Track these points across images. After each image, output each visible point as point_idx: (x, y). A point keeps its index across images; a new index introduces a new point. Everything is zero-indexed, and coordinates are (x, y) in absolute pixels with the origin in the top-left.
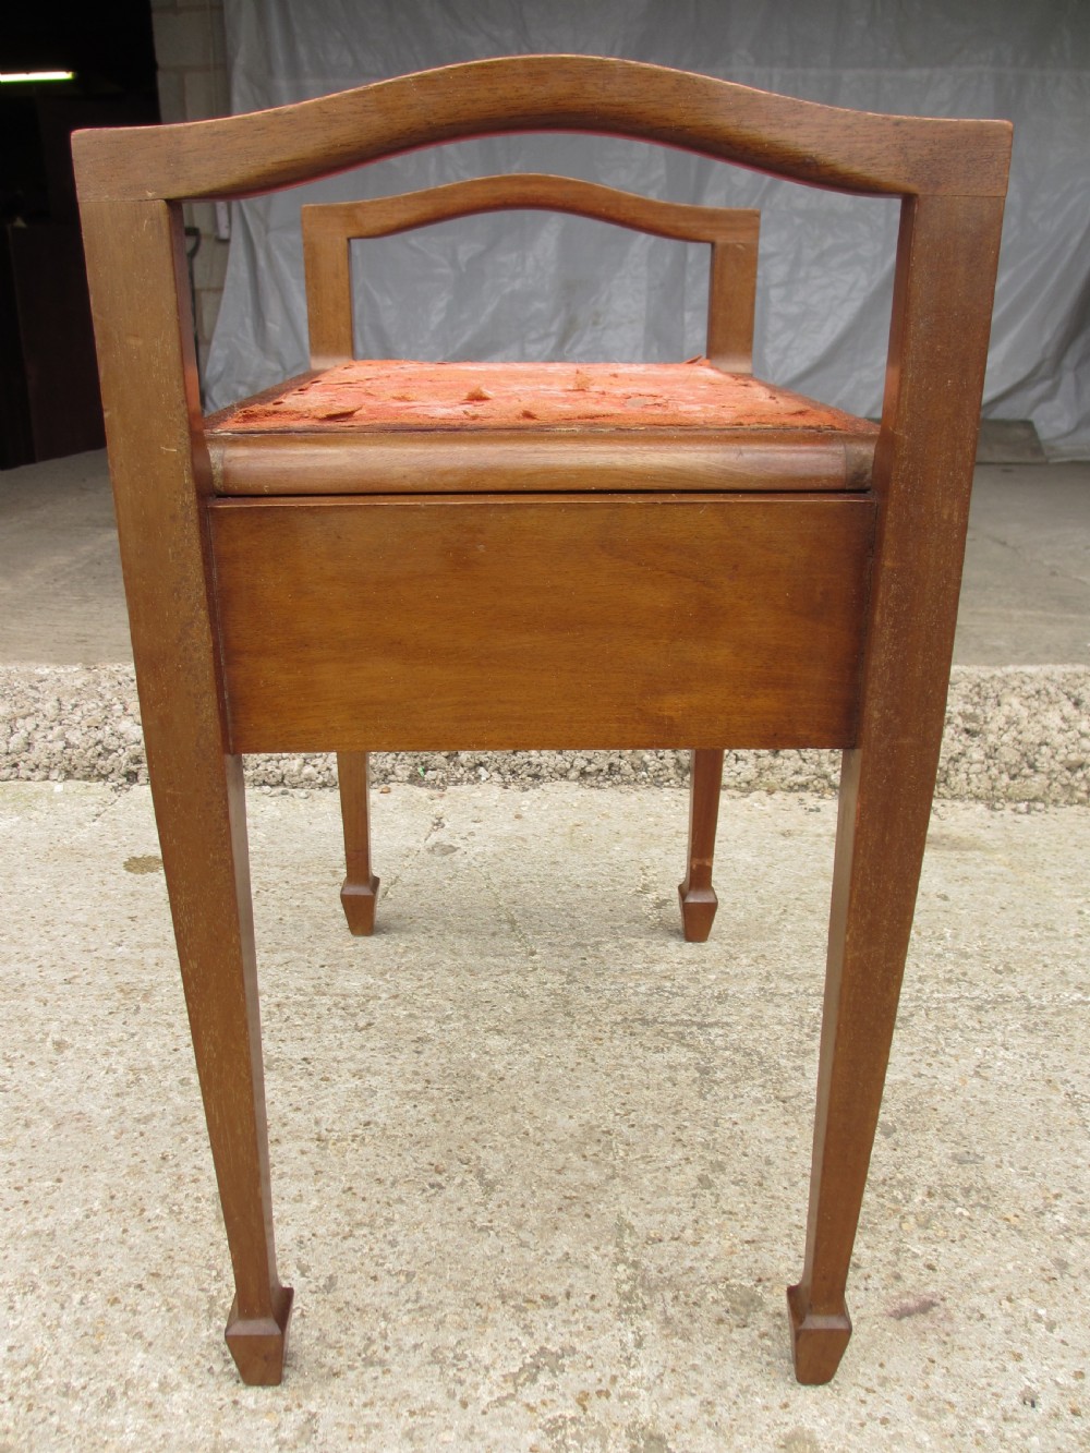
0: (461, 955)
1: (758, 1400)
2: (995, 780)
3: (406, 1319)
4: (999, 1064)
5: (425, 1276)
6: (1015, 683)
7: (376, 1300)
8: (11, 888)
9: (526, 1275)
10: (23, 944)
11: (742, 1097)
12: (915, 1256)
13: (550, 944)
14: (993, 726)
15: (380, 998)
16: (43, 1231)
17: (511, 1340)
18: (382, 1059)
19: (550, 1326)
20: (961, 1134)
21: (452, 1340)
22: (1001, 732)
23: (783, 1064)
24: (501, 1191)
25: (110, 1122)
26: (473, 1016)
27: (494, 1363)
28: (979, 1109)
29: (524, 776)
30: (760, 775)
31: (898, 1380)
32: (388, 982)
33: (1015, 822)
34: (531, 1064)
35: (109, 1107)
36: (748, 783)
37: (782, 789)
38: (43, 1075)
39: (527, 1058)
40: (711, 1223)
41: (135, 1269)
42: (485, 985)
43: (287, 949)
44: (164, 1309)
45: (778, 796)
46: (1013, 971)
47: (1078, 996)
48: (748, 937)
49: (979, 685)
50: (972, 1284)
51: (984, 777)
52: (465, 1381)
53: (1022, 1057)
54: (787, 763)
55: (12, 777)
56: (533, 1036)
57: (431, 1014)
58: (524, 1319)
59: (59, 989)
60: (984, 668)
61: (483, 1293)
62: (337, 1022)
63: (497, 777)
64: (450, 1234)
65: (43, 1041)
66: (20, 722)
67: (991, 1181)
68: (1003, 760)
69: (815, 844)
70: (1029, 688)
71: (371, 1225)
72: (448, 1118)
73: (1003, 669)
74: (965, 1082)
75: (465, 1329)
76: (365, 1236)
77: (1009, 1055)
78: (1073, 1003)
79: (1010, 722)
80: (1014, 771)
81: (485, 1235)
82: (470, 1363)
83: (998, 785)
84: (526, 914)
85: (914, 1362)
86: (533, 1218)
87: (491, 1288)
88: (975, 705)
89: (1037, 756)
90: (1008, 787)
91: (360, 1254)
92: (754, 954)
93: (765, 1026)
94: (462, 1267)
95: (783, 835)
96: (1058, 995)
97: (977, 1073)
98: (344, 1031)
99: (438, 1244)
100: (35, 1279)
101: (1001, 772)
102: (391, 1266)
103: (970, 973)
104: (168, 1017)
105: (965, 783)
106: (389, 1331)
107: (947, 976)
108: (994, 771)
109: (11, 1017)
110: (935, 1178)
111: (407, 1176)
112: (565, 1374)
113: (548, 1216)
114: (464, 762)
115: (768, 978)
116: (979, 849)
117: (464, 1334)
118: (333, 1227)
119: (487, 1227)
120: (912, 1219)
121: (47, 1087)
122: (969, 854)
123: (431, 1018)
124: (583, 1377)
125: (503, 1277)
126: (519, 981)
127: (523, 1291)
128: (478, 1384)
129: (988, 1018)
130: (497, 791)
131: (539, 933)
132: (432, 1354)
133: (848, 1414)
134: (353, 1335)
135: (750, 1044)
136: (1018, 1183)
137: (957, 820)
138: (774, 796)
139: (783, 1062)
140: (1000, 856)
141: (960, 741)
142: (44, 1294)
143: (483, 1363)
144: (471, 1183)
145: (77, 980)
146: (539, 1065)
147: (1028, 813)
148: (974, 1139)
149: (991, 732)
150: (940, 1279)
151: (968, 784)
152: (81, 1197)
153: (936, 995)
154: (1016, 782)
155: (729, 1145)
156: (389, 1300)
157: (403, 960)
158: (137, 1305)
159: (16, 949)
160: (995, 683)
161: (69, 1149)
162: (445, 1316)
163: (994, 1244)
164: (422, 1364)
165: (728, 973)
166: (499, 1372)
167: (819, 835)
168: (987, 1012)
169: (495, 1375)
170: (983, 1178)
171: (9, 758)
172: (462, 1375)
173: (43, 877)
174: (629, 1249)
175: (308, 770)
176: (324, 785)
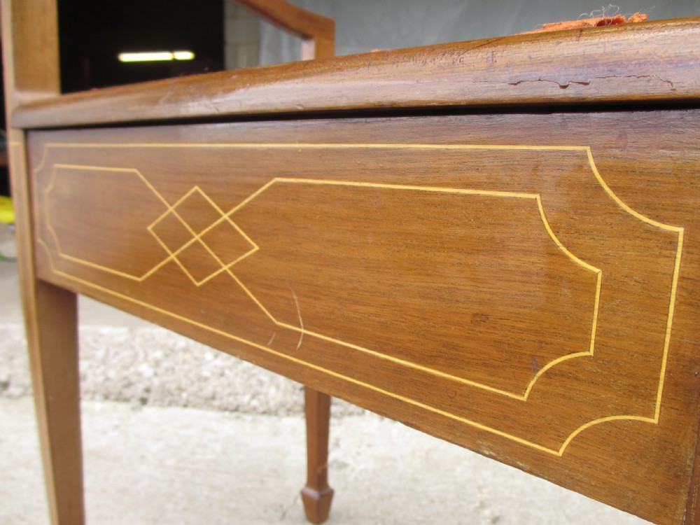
175: (255, 403)
176: (264, 413)
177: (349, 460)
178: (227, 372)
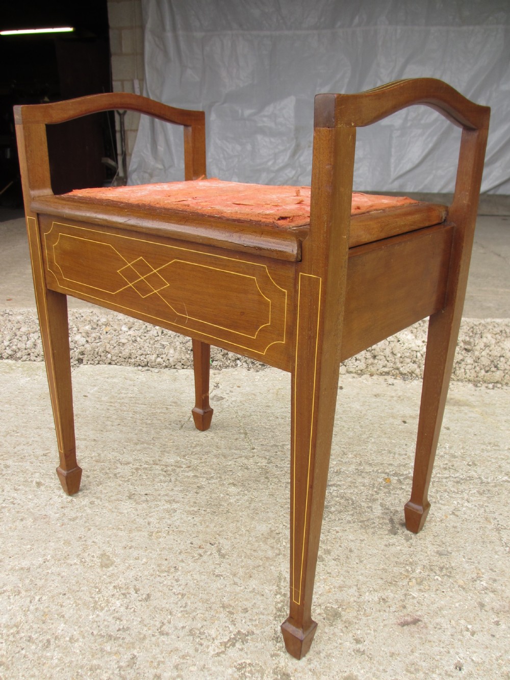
0: (220, 448)
1: (334, 660)
2: (478, 373)
3: (180, 615)
4: (464, 509)
5: (190, 596)
6: (490, 327)
7: (167, 606)
8: (23, 411)
9: (235, 598)
10: (26, 437)
11: (342, 520)
12: (414, 598)
13: (261, 444)
14: (478, 347)
15: (182, 467)
16: (25, 568)
17: (225, 627)
18: (181, 495)
19: (244, 621)
20: (442, 542)
21: (199, 625)
22: (482, 350)
23: (363, 505)
24: (228, 559)
25: (58, 520)
26: (223, 477)
27: (217, 636)
28: (452, 530)
29: (257, 365)
30: (367, 367)
31: (399, 654)
32: (187, 460)
33: (486, 393)
34: (247, 501)
35: (58, 513)
36: (361, 371)
37: (377, 374)
38: (30, 497)
39: (246, 498)
40: (321, 578)
41: (63, 587)
42: (230, 463)
43: (143, 443)
44: (74, 605)
45: (375, 377)
46: (475, 465)
47: (506, 478)
48: (353, 445)
49: (473, 328)
50: (439, 612)
51: (473, 371)
52: (203, 644)
53: (475, 506)
54: (380, 362)
55: (27, 360)
56: (250, 487)
57: (204, 476)
58: (232, 618)
59: (40, 458)
60: (476, 319)
61: (215, 605)
62: (162, 478)
63: (245, 365)
64: (203, 577)
65: (32, 481)
66: (32, 335)
67: (453, 565)
68: (482, 364)
69: (390, 401)
70: (497, 330)
71: (168, 572)
72: (207, 524)
73: (485, 320)
74: (447, 517)
75: (206, 621)
76: (165, 576)
77: (469, 505)
78: (503, 481)
79: (486, 346)
80: (487, 369)
81: (218, 578)
82: (206, 636)
83: (479, 375)
84: (252, 430)
85: (407, 647)
86: (241, 572)
87: (219, 603)
88: (470, 337)
89: (498, 362)
90: (484, 376)
91: (162, 584)
92: (355, 453)
93: (357, 487)
94: (207, 593)
95: (376, 396)
96: (496, 477)
97: (453, 513)
98: (165, 482)
99: (197, 582)
100: (20, 589)
101: (481, 369)
102: (175, 591)
103: (455, 465)
104: (87, 473)
105: (464, 374)
106: (171, 620)
107: (445, 466)
108: (478, 369)
109: (19, 470)
110: (427, 562)
111: (186, 550)
112: (248, 644)
113: (248, 571)
114: (230, 357)
115: (360, 464)
116: (467, 406)
117: (205, 623)
118: (152, 571)
119: (220, 575)
120: (414, 580)
121: (32, 503)
122: (462, 408)
123: (204, 477)
124: (256, 645)
125: (225, 598)
126: (246, 461)
127: (233, 605)
128: (209, 646)
129: (461, 487)
130: (245, 371)
131: (257, 439)
132: (190, 631)
133: (374, 669)
134: (156, 621)
135: (349, 495)
136: (466, 566)
137: (459, 391)
138: (373, 377)
139: (363, 504)
140: (477, 409)
141: (462, 354)
142: (23, 596)
143: (212, 637)
144: (215, 554)
145: (49, 454)
146: (251, 501)
147: (493, 389)
148: (448, 544)
149: (476, 350)
150: (424, 609)
151: (465, 374)
152: (43, 553)
153: (438, 475)
154: (488, 374)
155: (334, 542)
156: (173, 606)
157: (194, 450)
158: (63, 603)
159: (23, 439)
160: (480, 327)
161: (39, 531)
162: (197, 614)
163: (451, 594)
164: (185, 636)
165: (342, 461)
166: (219, 641)
167: (392, 397)
168: (461, 484)
169: (217, 642)
170: (450, 563)
171: (26, 351)
172: (202, 641)
173: (38, 406)
174: (283, 588)
175: (159, 360)
176: (166, 367)
177: (226, 396)
178: (138, 339)
